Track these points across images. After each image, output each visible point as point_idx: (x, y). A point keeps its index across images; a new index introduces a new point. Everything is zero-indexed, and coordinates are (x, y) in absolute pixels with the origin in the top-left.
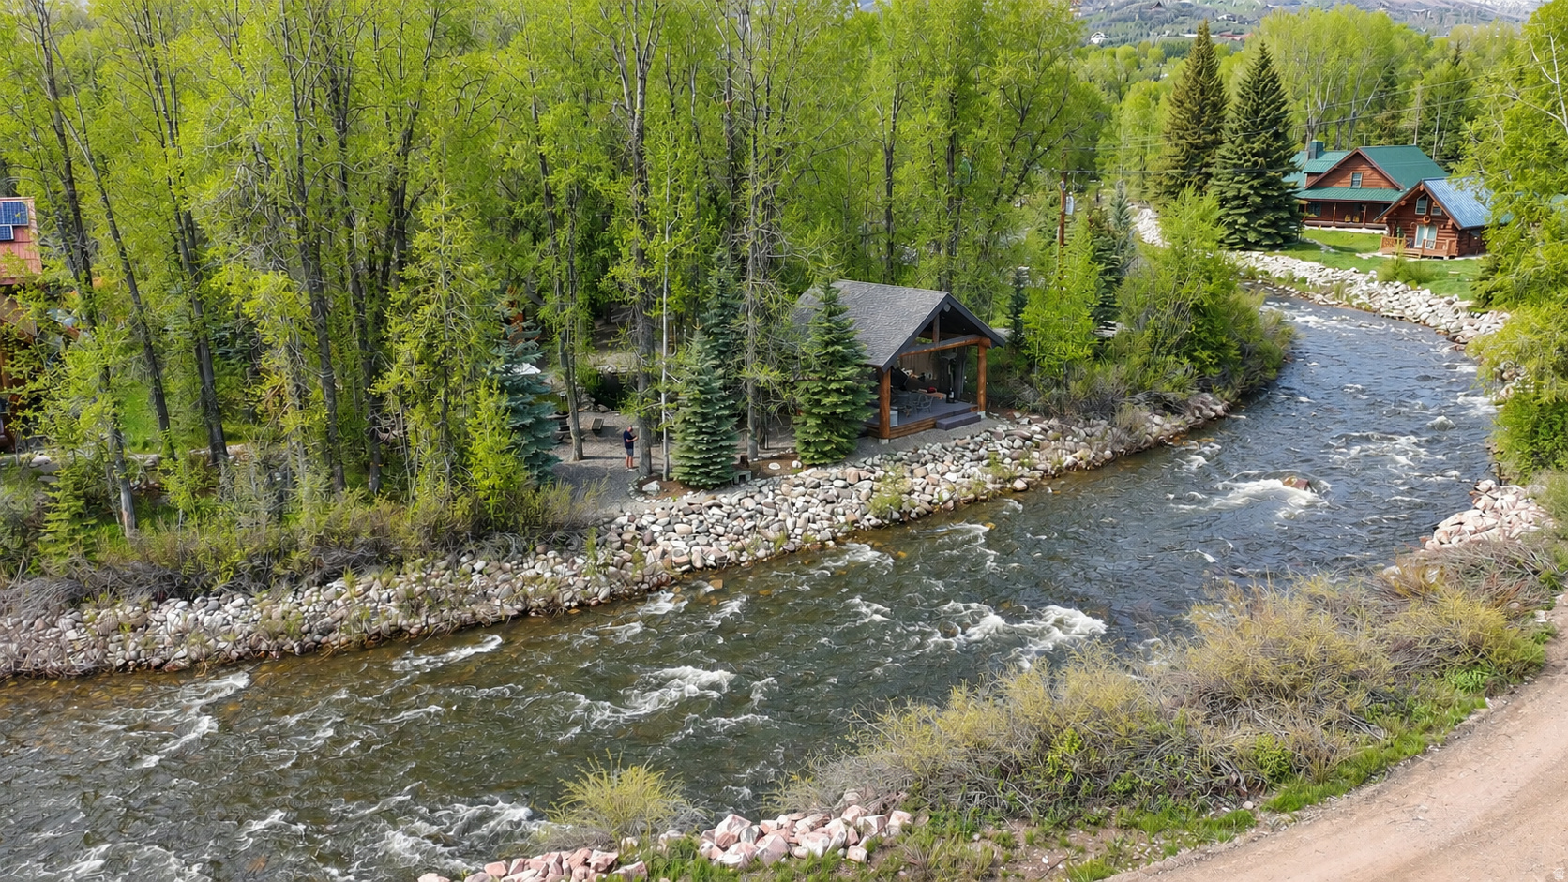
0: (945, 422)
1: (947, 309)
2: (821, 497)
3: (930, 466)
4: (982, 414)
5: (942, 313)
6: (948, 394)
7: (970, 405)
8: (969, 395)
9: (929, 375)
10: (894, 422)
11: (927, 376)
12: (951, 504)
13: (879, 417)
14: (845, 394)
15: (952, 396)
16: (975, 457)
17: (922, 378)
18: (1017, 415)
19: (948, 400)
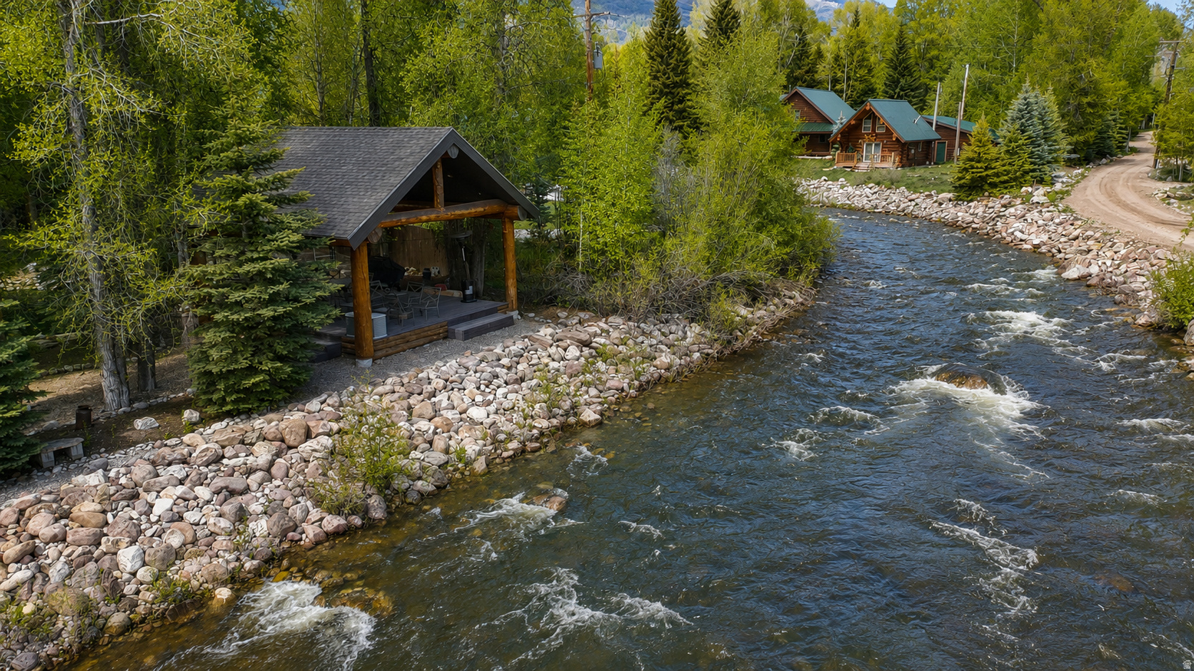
0: (462, 328)
1: (454, 154)
2: (219, 482)
3: (442, 398)
4: (515, 314)
5: (446, 159)
6: (464, 289)
7: (498, 304)
8: (495, 291)
9: (437, 270)
10: (381, 332)
11: (434, 271)
12: (480, 466)
13: (356, 324)
14: (272, 282)
15: (469, 292)
16: (512, 376)
17: (427, 275)
18: (563, 314)
19: (465, 299)
